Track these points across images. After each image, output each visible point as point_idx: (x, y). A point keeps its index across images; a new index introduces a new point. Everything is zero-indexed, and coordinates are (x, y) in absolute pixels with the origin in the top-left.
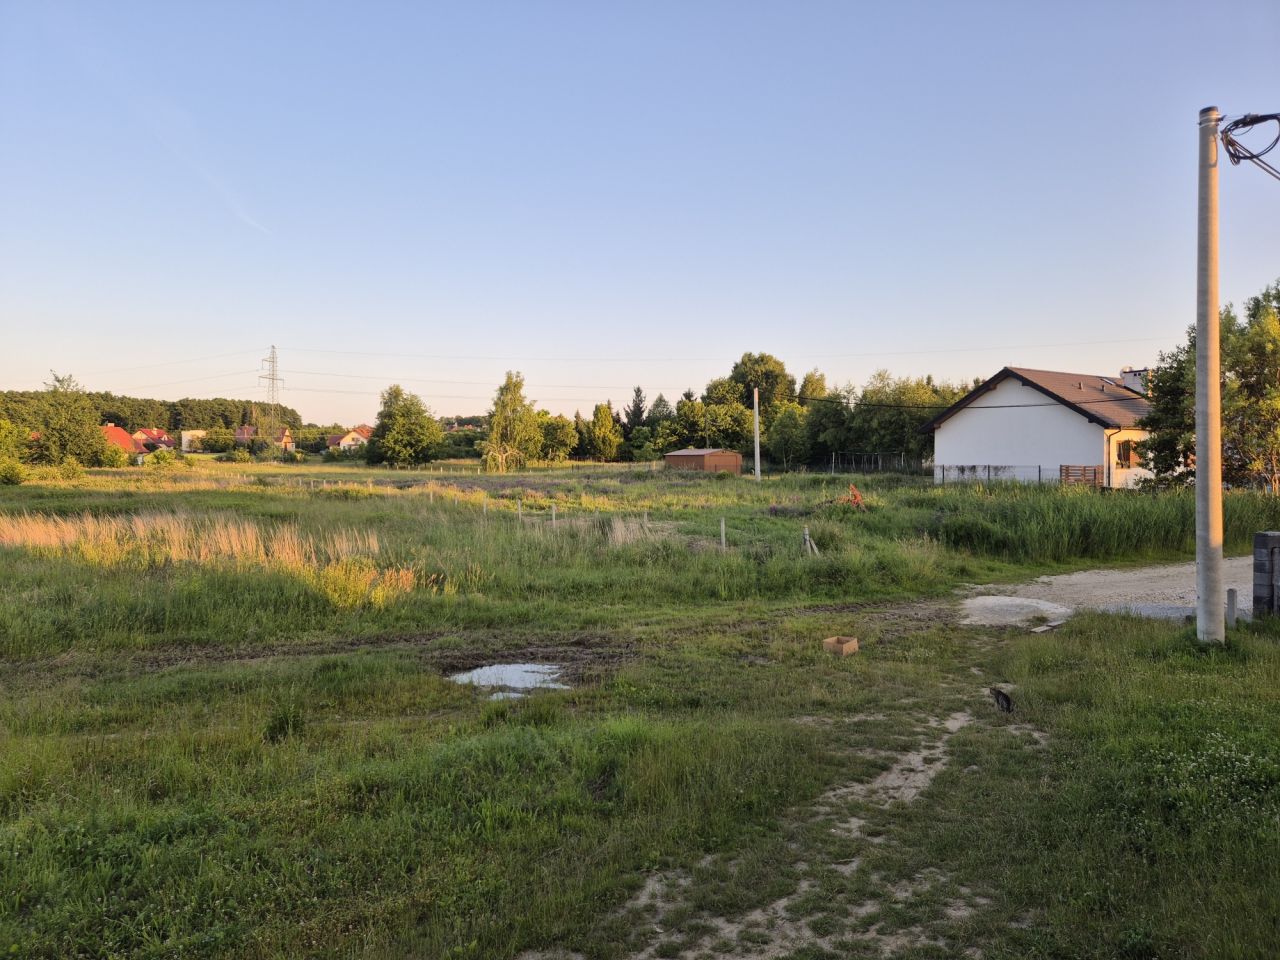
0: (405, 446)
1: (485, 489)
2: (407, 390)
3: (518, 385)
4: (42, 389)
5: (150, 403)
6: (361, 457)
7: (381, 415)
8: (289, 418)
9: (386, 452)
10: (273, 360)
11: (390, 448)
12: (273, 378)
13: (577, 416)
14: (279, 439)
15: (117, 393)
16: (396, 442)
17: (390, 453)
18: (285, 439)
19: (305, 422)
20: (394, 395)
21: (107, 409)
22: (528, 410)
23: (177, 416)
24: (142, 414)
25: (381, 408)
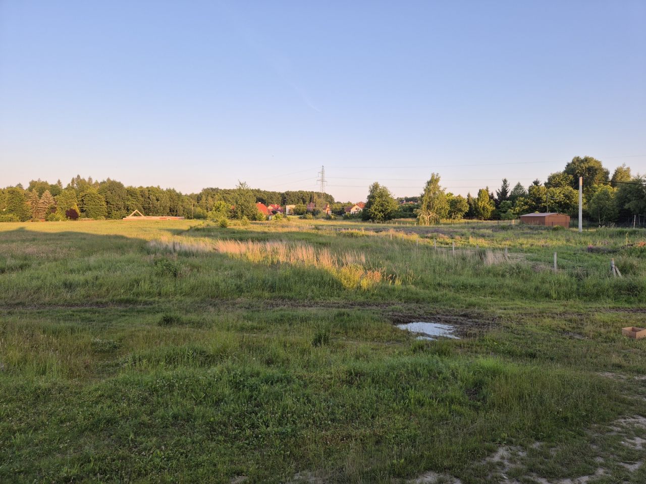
0: (380, 212)
1: (418, 233)
2: (381, 185)
3: (437, 180)
4: (235, 188)
5: (274, 193)
6: (359, 217)
7: (369, 197)
8: (329, 199)
9: (371, 215)
10: (323, 172)
11: (373, 213)
12: (323, 181)
13: (469, 196)
14: (325, 209)
15: (262, 189)
16: (375, 210)
17: (372, 215)
18: (327, 209)
19: (336, 201)
20: (375, 187)
21: (258, 196)
22: (442, 193)
23: (285, 198)
24: (271, 198)
25: (369, 194)
